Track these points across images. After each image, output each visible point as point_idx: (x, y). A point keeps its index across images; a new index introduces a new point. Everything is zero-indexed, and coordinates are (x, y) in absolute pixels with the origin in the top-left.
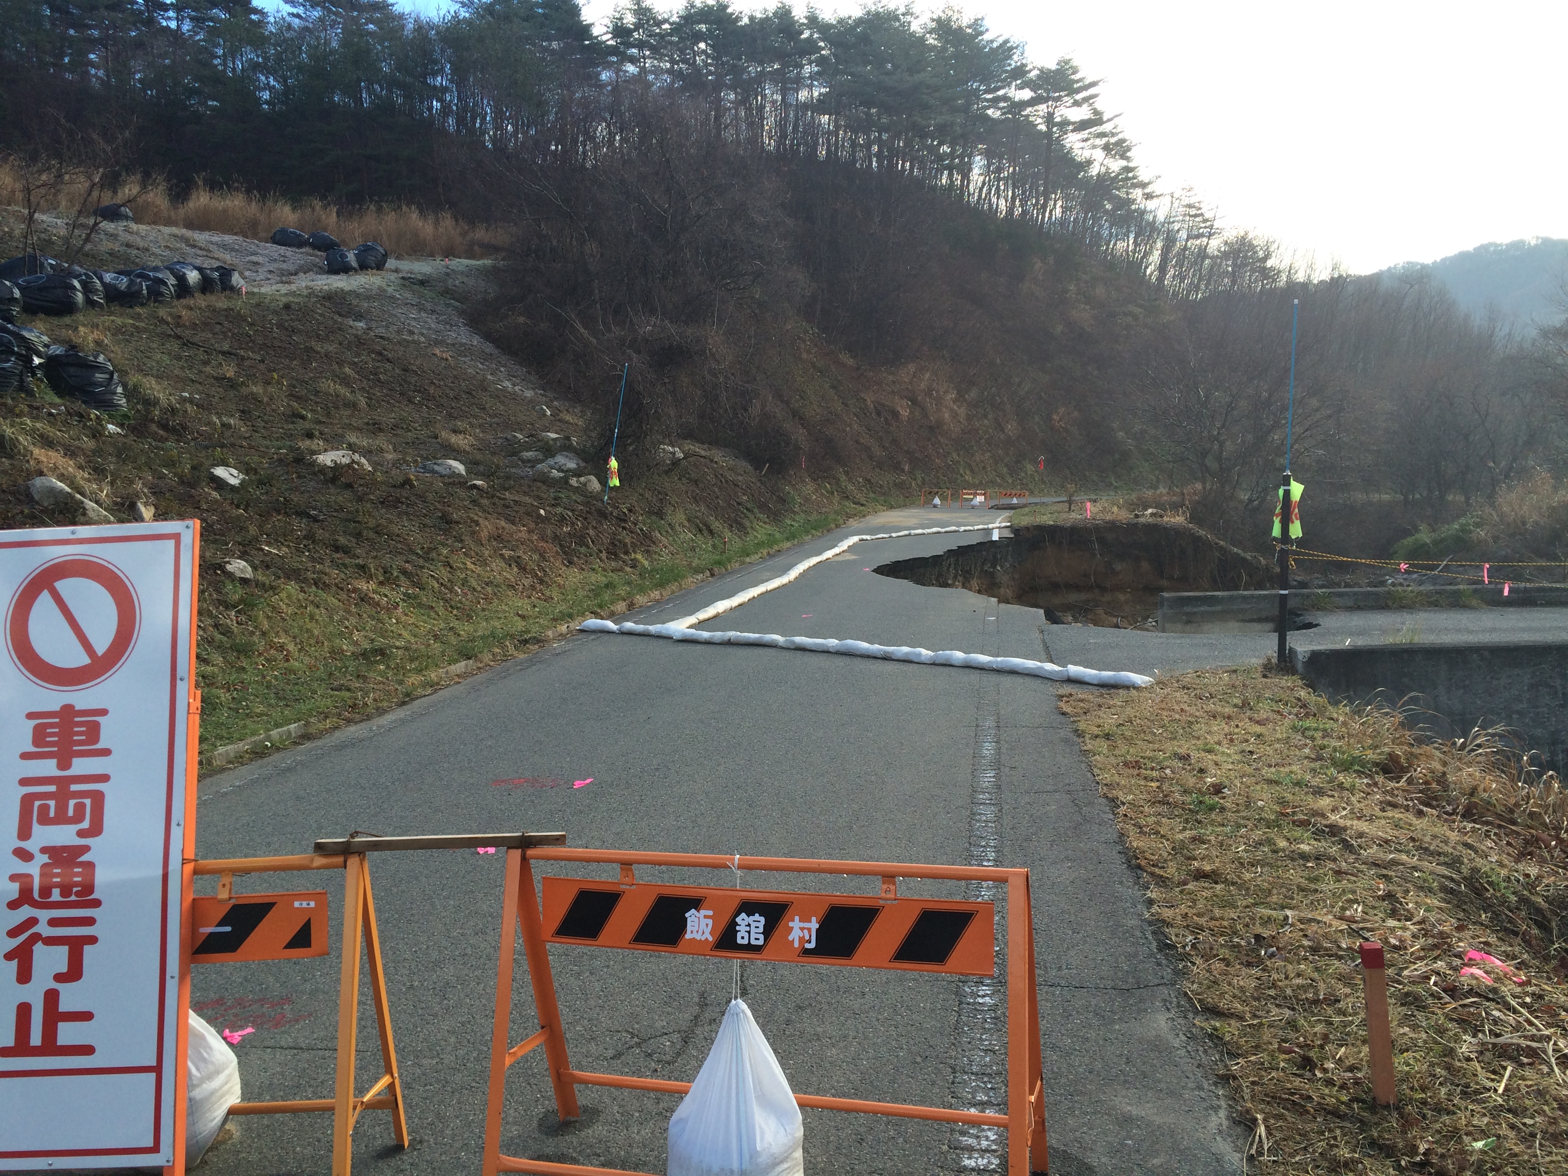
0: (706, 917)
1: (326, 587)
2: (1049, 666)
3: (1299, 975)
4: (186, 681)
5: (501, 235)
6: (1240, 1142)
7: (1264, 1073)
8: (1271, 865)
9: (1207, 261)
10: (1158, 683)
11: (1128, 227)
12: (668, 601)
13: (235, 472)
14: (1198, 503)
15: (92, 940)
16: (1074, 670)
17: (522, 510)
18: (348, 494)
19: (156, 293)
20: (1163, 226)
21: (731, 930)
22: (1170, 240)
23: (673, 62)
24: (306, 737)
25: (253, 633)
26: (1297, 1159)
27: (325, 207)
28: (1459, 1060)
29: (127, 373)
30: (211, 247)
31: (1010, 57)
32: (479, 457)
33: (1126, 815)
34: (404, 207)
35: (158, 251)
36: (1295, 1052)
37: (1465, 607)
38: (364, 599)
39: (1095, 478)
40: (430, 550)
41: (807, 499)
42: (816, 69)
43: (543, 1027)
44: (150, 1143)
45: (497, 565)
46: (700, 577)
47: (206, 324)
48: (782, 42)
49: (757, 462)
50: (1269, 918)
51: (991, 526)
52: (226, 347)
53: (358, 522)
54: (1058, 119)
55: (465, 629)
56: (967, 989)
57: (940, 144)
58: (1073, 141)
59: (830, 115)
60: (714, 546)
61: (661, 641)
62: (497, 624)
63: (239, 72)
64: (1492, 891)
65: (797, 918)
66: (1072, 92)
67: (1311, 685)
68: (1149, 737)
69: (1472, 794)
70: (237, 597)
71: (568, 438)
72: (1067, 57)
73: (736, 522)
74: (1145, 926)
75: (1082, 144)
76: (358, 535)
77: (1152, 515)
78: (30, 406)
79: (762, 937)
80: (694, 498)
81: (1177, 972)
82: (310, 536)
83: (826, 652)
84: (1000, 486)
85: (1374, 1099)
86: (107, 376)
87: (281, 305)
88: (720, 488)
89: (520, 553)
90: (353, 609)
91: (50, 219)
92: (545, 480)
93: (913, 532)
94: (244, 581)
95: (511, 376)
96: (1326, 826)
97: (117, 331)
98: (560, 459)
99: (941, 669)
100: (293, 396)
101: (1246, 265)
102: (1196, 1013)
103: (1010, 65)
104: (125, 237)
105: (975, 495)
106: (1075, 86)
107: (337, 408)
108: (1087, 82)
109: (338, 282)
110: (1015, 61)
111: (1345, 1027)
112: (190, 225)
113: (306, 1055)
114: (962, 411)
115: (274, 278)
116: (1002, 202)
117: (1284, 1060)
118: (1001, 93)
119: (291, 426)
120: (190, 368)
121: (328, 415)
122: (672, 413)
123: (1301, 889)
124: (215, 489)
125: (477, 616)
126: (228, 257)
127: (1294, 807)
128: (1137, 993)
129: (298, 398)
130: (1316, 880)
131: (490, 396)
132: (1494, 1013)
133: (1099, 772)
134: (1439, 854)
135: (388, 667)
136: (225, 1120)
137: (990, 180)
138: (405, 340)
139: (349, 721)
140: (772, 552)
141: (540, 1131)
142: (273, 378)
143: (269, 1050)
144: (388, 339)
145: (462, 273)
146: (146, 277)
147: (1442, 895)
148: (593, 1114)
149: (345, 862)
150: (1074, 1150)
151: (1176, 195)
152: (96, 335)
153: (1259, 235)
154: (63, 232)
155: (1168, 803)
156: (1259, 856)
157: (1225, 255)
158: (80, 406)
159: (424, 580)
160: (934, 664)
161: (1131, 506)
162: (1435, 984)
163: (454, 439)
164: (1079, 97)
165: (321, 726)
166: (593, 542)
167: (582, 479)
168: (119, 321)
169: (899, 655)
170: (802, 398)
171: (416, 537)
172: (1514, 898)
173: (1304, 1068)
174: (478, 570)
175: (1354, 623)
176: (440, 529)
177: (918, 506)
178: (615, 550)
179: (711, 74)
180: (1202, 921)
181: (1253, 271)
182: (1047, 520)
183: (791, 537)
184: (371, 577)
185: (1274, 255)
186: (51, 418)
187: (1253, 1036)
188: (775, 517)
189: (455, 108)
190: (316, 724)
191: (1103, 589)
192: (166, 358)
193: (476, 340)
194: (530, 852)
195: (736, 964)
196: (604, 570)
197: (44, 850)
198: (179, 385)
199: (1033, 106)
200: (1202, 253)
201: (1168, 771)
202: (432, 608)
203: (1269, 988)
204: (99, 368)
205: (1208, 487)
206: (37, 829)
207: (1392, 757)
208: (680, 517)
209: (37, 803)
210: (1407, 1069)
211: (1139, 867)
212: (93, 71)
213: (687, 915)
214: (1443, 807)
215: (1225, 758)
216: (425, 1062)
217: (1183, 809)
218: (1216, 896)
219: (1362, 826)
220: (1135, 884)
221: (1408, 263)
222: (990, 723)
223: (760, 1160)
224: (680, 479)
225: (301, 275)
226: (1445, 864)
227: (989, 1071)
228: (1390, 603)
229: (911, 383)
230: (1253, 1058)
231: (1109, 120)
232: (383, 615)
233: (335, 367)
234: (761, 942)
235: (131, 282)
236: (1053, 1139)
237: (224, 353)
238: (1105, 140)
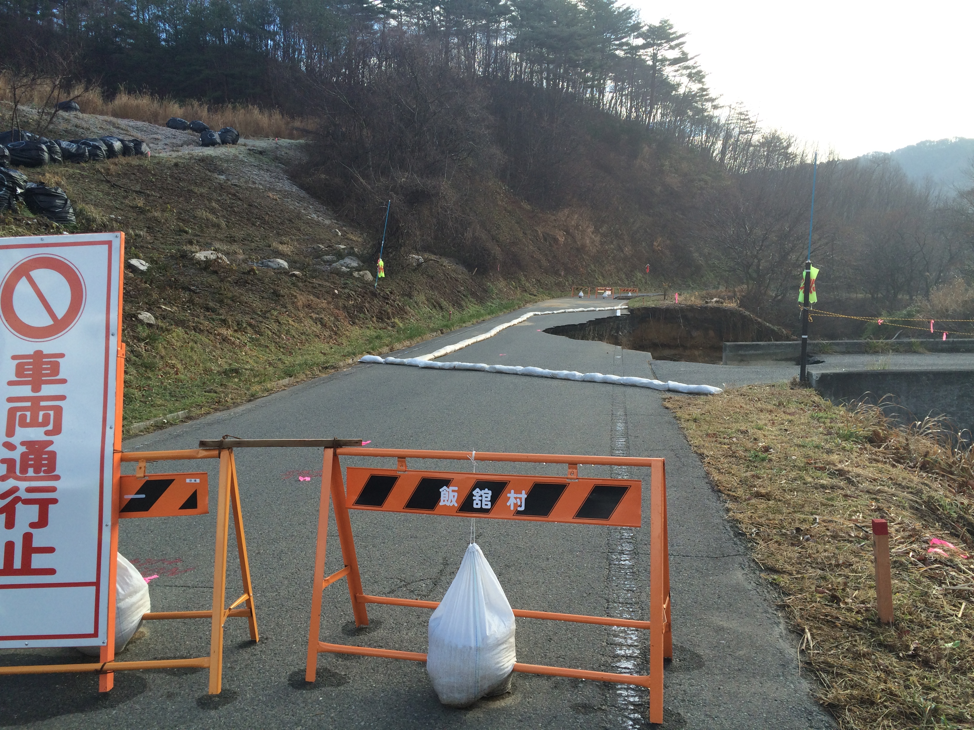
0: (453, 491)
1: (201, 331)
2: (656, 382)
3: (825, 551)
4: (116, 337)
5: (312, 124)
6: (794, 643)
7: (807, 604)
8: (803, 491)
9: (751, 148)
10: (725, 392)
11: (703, 126)
12: (415, 347)
13: (144, 262)
14: (744, 297)
15: (55, 501)
16: (672, 384)
17: (324, 290)
18: (214, 277)
19: (94, 155)
20: (724, 126)
21: (470, 498)
22: (728, 136)
23: (419, 18)
24: (189, 418)
25: (155, 357)
26: (832, 652)
27: (200, 105)
28: (932, 598)
29: (76, 202)
30: (129, 128)
31: (630, 18)
32: (296, 258)
33: (709, 463)
34: (250, 106)
35: (96, 130)
36: (826, 593)
37: (915, 352)
38: (225, 339)
39: (680, 282)
40: (266, 312)
41: (501, 291)
42: (509, 24)
43: (346, 566)
44: (92, 631)
45: (308, 322)
46: (435, 334)
47: (125, 174)
48: (488, 7)
49: (469, 267)
50: (804, 519)
51: (615, 308)
52: (138, 188)
53: (221, 294)
54: (660, 57)
55: (288, 360)
56: (614, 557)
57: (586, 72)
58: (669, 72)
59: (517, 52)
60: (443, 316)
61: (411, 368)
62: (309, 357)
63: (147, 21)
64: (941, 510)
65: (512, 491)
66: (669, 40)
67: (822, 394)
68: (721, 421)
69: (926, 456)
70: (145, 335)
71: (352, 248)
72: (666, 19)
73: (457, 302)
74: (726, 523)
75: (674, 74)
76: (221, 302)
77: (716, 302)
78: (15, 219)
79: (489, 503)
80: (431, 287)
81: (747, 548)
82: (191, 301)
83: (516, 374)
84: (620, 286)
85: (879, 619)
86: (64, 202)
87: (172, 164)
88: (447, 282)
89: (323, 316)
90: (218, 345)
91: (28, 109)
92: (338, 273)
93: (567, 310)
94: (150, 325)
95: (316, 211)
96: (836, 470)
97: (70, 177)
98: (347, 260)
99: (588, 384)
100: (180, 219)
101: (776, 151)
102: (761, 571)
103: (630, 23)
104: (75, 121)
105: (605, 290)
106: (671, 37)
107: (208, 227)
108: (678, 34)
109: (209, 151)
110: (632, 21)
111: (857, 579)
112: (115, 115)
113: (191, 590)
114: (597, 239)
115: (168, 148)
116: (624, 109)
117: (820, 597)
118: (624, 40)
119: (178, 237)
120: (116, 200)
121: (202, 231)
122: (418, 233)
123: (823, 504)
124: (131, 272)
125: (296, 352)
126: (139, 135)
127: (815, 460)
128: (723, 559)
129: (183, 221)
130: (832, 499)
131: (304, 223)
132: (951, 573)
133: (691, 439)
134: (908, 488)
135: (240, 380)
136: (140, 624)
137: (616, 96)
138: (250, 187)
139: (216, 410)
140: (479, 321)
141: (343, 633)
142: (167, 208)
143: (168, 588)
144: (240, 186)
145: (286, 147)
146: (88, 145)
147: (911, 511)
148: (377, 624)
149: (219, 454)
150: (687, 646)
151: (732, 107)
152: (57, 178)
153: (783, 134)
154: (36, 117)
155: (735, 457)
156: (795, 485)
157: (762, 145)
158: (46, 220)
159: (262, 330)
160: (584, 381)
161: (702, 298)
162: (913, 556)
163: (281, 247)
164: (673, 43)
165: (198, 412)
166: (368, 311)
167: (361, 273)
168: (71, 171)
169: (562, 376)
170: (498, 228)
171: (257, 304)
172: (955, 515)
173: (833, 602)
174: (296, 325)
175: (846, 361)
176: (273, 300)
177: (570, 297)
178: (382, 317)
179: (443, 26)
180: (763, 520)
181: (780, 155)
182: (651, 304)
183: (491, 312)
184: (229, 327)
185: (793, 144)
186: (28, 226)
187: (798, 583)
188: (481, 301)
189: (282, 45)
190: (195, 411)
191: (685, 348)
192: (100, 194)
193: (295, 189)
194: (339, 450)
195: (473, 520)
196: (375, 328)
197: (23, 443)
198: (109, 210)
199: (644, 49)
200: (748, 144)
201: (734, 439)
202: (267, 347)
203: (807, 558)
204: (59, 197)
205: (750, 288)
206: (18, 430)
207: (875, 433)
208: (421, 298)
209: (19, 414)
210: (899, 602)
211: (720, 491)
212: (55, 20)
213: (441, 490)
214: (908, 463)
215: (770, 433)
216: (268, 594)
217: (745, 460)
218: (770, 507)
219: (859, 471)
220: (718, 500)
221: (875, 152)
222: (620, 412)
223: (489, 641)
224: (422, 275)
225: (185, 146)
226: (911, 493)
227: (630, 601)
228: (868, 349)
229: (565, 221)
230: (799, 596)
231: (692, 59)
232: (237, 350)
233: (206, 202)
234: (489, 507)
235: (79, 147)
236: (674, 640)
237: (136, 192)
238: (689, 71)
